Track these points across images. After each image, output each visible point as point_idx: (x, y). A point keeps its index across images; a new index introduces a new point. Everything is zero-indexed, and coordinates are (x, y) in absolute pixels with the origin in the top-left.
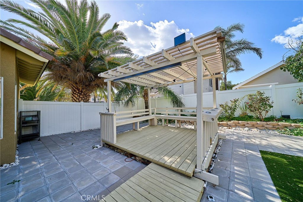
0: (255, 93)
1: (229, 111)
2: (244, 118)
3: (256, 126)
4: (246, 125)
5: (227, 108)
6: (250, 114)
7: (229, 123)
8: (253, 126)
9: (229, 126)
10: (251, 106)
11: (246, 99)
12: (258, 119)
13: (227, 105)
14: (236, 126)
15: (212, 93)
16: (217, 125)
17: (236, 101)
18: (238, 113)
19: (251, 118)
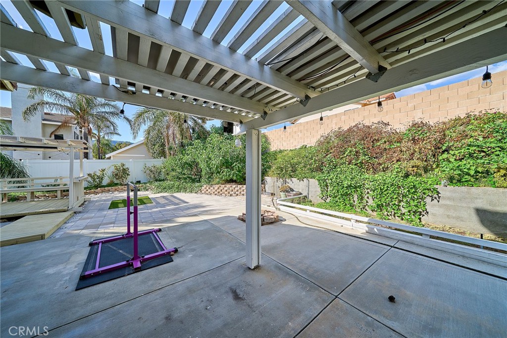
0: (119, 164)
1: (97, 180)
2: (111, 184)
3: (118, 189)
4: (111, 190)
5: (96, 177)
6: (116, 181)
7: (96, 190)
8: (116, 190)
9: (96, 193)
10: (117, 175)
11: (113, 169)
12: (121, 185)
13: (96, 175)
14: (102, 192)
15: (79, 161)
16: (83, 193)
17: (103, 170)
18: (106, 181)
19: (117, 184)
